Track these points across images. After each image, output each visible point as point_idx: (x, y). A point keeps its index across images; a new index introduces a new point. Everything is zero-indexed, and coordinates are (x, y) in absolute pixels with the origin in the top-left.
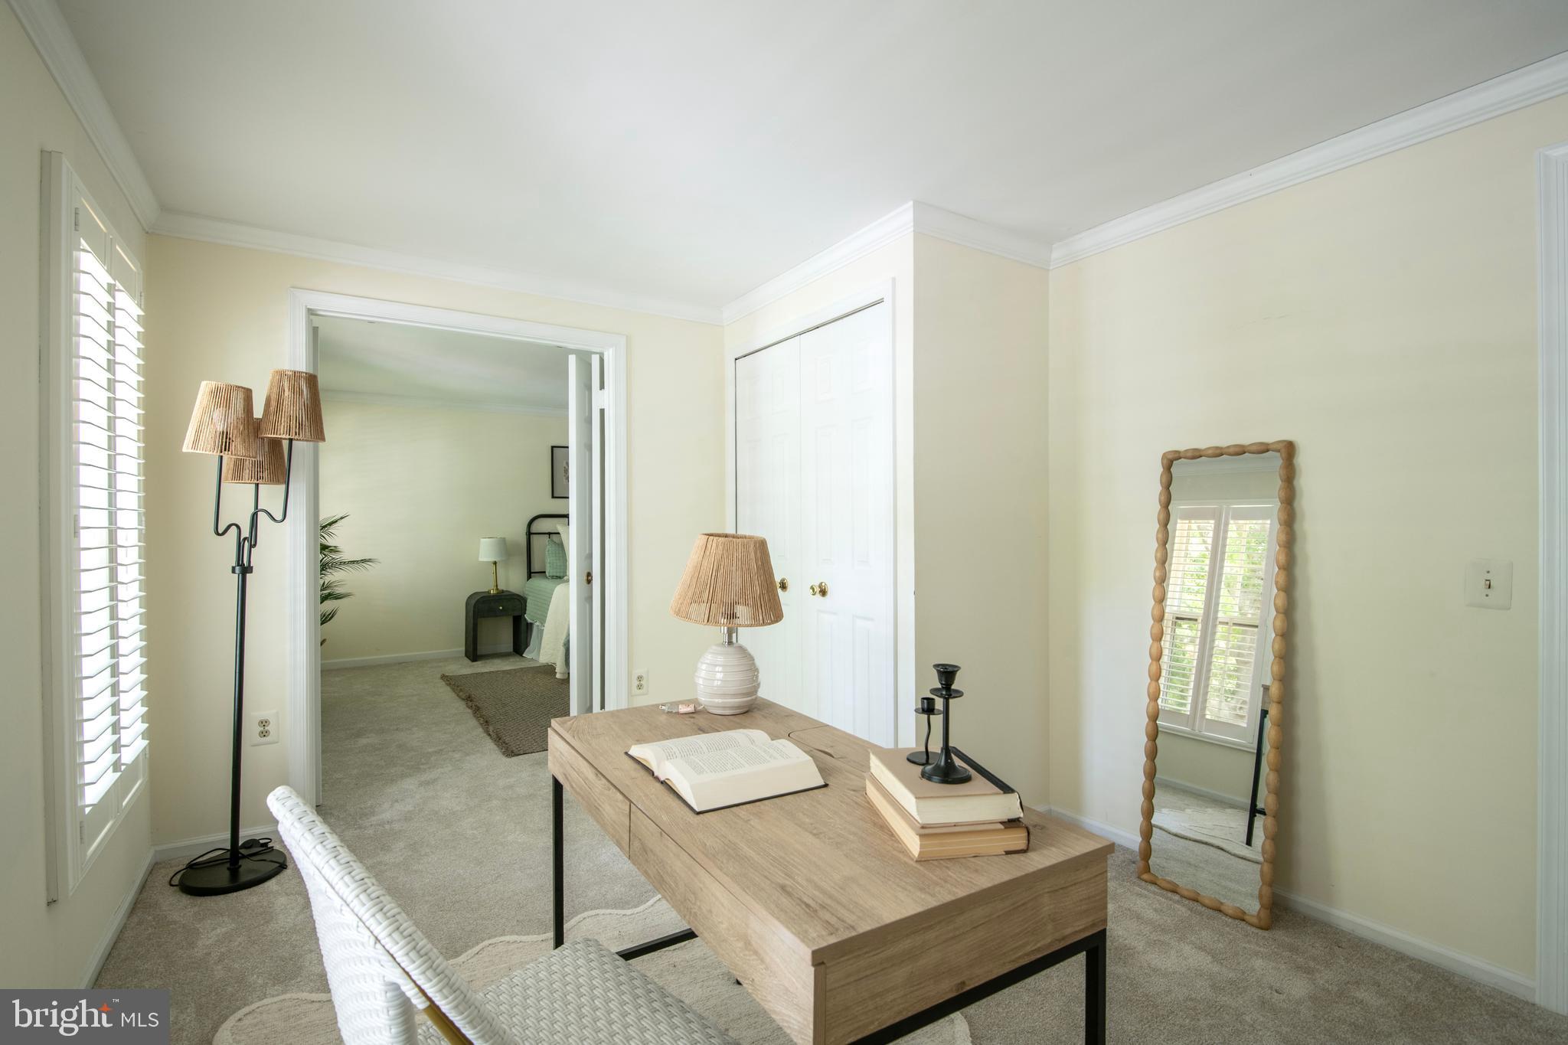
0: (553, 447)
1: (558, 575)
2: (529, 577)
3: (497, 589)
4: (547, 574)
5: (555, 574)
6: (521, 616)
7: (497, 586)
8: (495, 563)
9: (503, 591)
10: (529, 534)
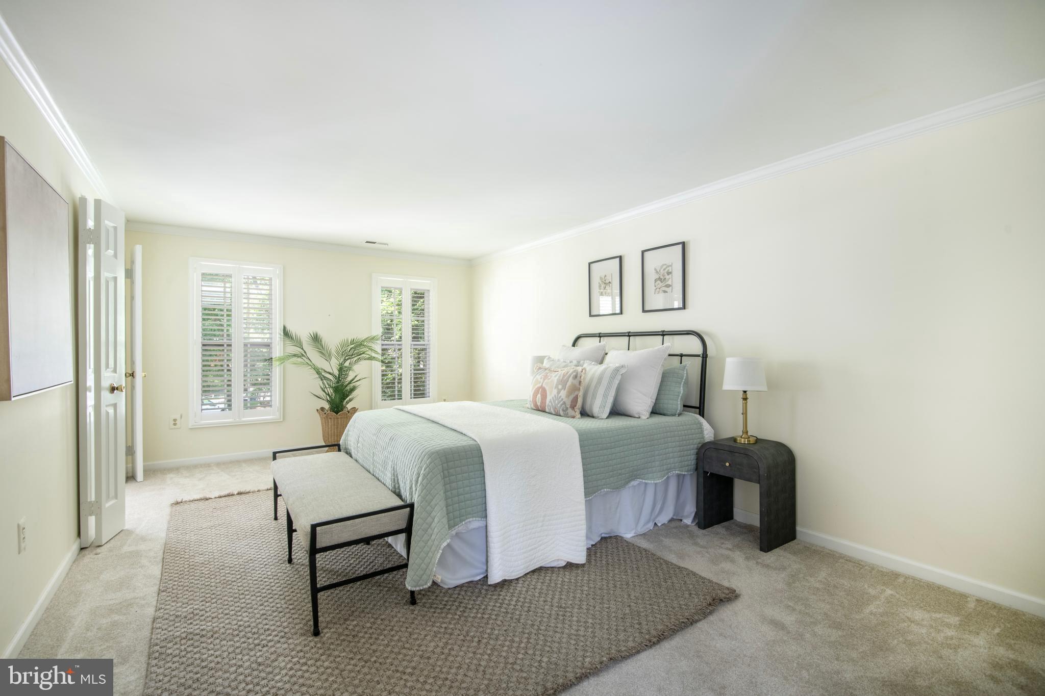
0: (590, 264)
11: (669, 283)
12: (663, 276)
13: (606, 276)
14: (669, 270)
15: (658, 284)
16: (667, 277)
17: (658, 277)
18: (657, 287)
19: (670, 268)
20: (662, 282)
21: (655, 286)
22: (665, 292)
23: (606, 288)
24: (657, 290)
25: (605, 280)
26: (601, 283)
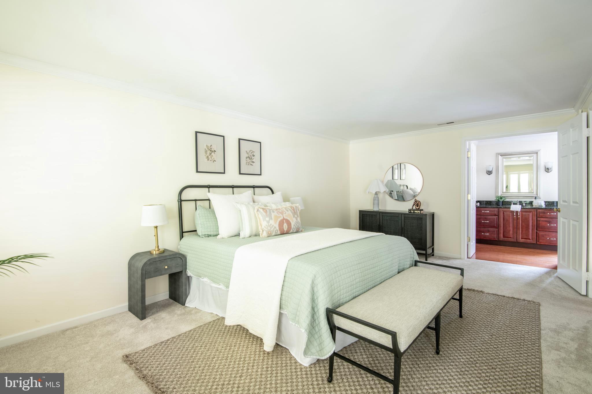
0: (196, 133)
1: (209, 234)
2: (182, 237)
3: (159, 250)
4: (199, 232)
5: (207, 233)
6: (181, 272)
7: (158, 247)
8: (156, 227)
9: (165, 251)
10: (181, 201)
11: (254, 160)
12: (251, 156)
13: (211, 146)
14: (253, 154)
15: (248, 160)
16: (253, 157)
17: (248, 156)
18: (247, 161)
19: (254, 153)
20: (250, 159)
21: (246, 161)
22: (251, 165)
23: (212, 154)
24: (248, 164)
25: (211, 149)
26: (207, 149)
